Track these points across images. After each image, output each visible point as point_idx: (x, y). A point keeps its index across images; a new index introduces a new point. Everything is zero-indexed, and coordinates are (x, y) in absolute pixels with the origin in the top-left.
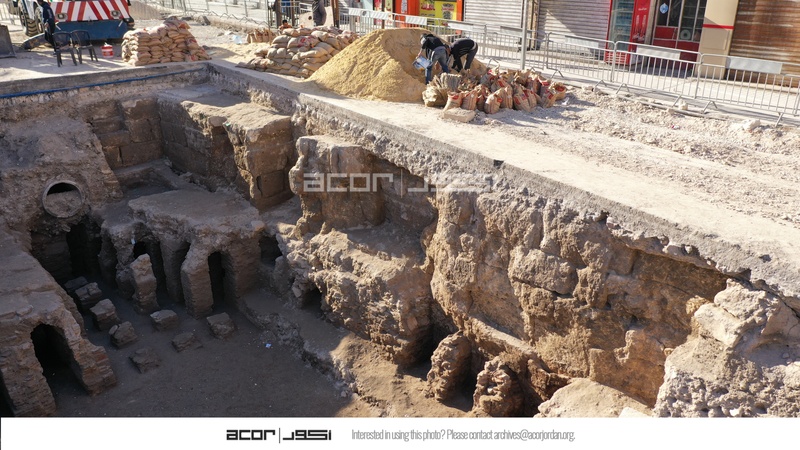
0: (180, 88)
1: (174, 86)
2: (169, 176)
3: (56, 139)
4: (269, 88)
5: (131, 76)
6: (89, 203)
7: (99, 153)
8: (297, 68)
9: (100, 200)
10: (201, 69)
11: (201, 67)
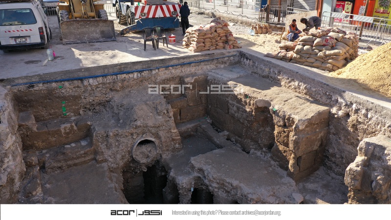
0: (220, 68)
1: (217, 66)
2: (211, 132)
3: (144, 107)
4: (303, 78)
5: (192, 59)
6: (161, 152)
7: (170, 117)
8: (322, 63)
9: (168, 150)
10: (235, 55)
11: (235, 54)
